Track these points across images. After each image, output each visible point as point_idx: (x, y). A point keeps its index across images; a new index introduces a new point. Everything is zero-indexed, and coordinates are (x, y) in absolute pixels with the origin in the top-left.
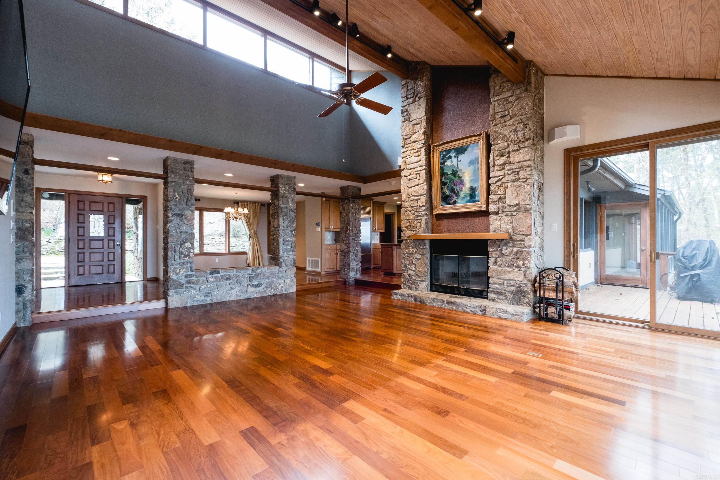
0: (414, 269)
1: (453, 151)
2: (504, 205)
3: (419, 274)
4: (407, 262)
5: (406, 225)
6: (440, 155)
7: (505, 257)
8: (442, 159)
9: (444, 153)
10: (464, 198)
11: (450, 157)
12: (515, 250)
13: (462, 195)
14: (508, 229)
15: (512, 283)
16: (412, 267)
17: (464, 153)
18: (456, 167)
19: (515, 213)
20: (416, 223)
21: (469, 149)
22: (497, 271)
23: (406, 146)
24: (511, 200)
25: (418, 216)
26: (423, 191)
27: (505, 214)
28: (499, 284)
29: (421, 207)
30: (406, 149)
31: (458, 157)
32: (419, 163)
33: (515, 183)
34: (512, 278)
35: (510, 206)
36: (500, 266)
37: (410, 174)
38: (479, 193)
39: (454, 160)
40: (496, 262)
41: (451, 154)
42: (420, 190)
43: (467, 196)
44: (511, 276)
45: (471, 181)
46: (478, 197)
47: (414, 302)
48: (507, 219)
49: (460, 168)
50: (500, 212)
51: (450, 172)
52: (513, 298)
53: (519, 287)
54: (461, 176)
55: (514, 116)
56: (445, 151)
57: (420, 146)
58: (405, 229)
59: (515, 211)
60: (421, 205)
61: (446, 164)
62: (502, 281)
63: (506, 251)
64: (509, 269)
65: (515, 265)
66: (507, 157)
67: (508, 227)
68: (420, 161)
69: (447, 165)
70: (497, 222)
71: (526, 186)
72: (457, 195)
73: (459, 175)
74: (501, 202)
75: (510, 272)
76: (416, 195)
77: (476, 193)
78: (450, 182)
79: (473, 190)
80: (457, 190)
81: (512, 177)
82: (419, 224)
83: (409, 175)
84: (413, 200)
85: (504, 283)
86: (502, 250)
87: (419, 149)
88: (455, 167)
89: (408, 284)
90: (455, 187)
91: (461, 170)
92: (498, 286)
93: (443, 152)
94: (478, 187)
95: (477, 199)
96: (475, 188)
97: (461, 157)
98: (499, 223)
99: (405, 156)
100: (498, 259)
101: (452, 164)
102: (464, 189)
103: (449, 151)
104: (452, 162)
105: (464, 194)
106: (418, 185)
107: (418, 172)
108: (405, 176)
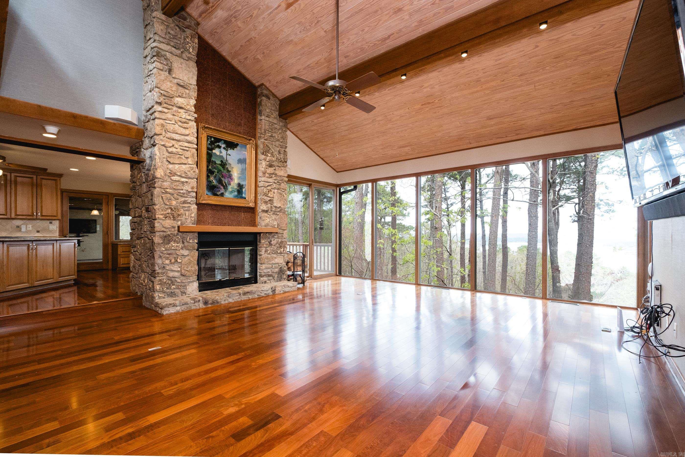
0: (179, 269)
1: (223, 142)
2: (272, 206)
3: (188, 274)
4: (167, 262)
5: (165, 213)
6: (208, 139)
7: (273, 246)
8: (209, 144)
9: (213, 139)
10: (231, 192)
11: (219, 147)
12: (280, 240)
13: (230, 188)
14: (275, 225)
15: (277, 265)
16: (176, 267)
17: (233, 149)
18: (225, 159)
19: (278, 213)
20: (182, 211)
21: (238, 148)
22: (267, 258)
23: (165, 105)
24: (276, 203)
25: (185, 202)
26: (194, 174)
27: (272, 213)
28: (269, 268)
29: (189, 192)
30: (166, 110)
31: (227, 150)
32: (188, 138)
33: (279, 191)
34: (277, 262)
35: (276, 207)
36: (269, 254)
37: (173, 145)
38: (245, 190)
39: (224, 152)
40: (266, 251)
41: (220, 144)
42: (189, 171)
43: (235, 191)
44: (276, 261)
45: (239, 178)
46: (245, 194)
47: (204, 307)
48: (274, 217)
49: (229, 162)
50: (269, 211)
51: (218, 162)
52: (278, 277)
53: (281, 268)
54: (230, 169)
55: (278, 140)
56: (214, 138)
57: (189, 118)
58: (161, 217)
59: (279, 212)
60: (190, 190)
61: (214, 151)
62: (271, 265)
63: (274, 242)
64: (275, 256)
65: (279, 252)
66: (275, 170)
67: (275, 223)
68: (187, 135)
69: (215, 153)
70: (267, 218)
71: (285, 195)
72: (225, 188)
73: (227, 168)
74: (270, 203)
75: (276, 258)
76: (183, 176)
77: (244, 190)
78: (218, 172)
79: (240, 187)
80: (225, 183)
81: (277, 186)
82: (187, 213)
83: (170, 147)
84: (178, 181)
85: (272, 267)
86: (271, 241)
87: (187, 121)
88: (223, 158)
89: (168, 290)
90: (223, 179)
91: (230, 164)
92: (269, 270)
93: (211, 137)
94: (246, 186)
95: (243, 195)
96: (243, 185)
97: (230, 151)
98: (268, 220)
99: (163, 117)
100: (268, 248)
101: (221, 154)
102: (232, 183)
103: (218, 140)
104: (221, 152)
105: (232, 188)
106: (185, 164)
107: (187, 149)
108: (163, 145)
